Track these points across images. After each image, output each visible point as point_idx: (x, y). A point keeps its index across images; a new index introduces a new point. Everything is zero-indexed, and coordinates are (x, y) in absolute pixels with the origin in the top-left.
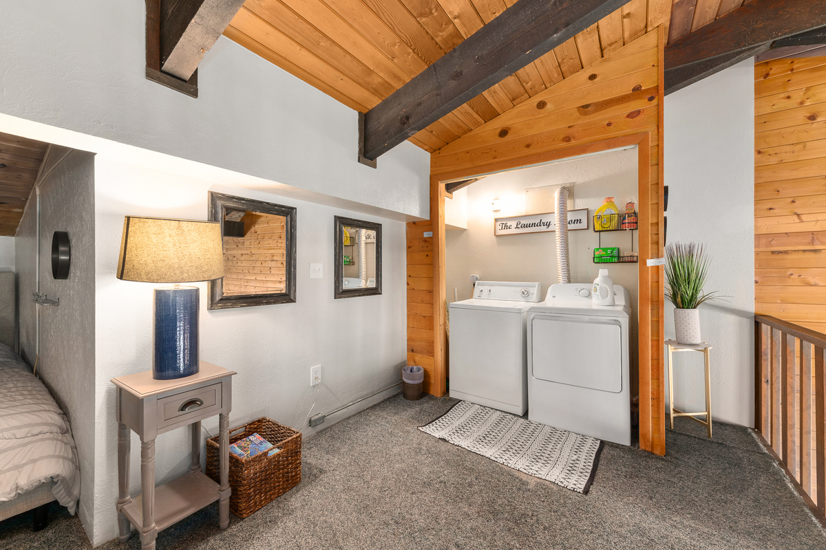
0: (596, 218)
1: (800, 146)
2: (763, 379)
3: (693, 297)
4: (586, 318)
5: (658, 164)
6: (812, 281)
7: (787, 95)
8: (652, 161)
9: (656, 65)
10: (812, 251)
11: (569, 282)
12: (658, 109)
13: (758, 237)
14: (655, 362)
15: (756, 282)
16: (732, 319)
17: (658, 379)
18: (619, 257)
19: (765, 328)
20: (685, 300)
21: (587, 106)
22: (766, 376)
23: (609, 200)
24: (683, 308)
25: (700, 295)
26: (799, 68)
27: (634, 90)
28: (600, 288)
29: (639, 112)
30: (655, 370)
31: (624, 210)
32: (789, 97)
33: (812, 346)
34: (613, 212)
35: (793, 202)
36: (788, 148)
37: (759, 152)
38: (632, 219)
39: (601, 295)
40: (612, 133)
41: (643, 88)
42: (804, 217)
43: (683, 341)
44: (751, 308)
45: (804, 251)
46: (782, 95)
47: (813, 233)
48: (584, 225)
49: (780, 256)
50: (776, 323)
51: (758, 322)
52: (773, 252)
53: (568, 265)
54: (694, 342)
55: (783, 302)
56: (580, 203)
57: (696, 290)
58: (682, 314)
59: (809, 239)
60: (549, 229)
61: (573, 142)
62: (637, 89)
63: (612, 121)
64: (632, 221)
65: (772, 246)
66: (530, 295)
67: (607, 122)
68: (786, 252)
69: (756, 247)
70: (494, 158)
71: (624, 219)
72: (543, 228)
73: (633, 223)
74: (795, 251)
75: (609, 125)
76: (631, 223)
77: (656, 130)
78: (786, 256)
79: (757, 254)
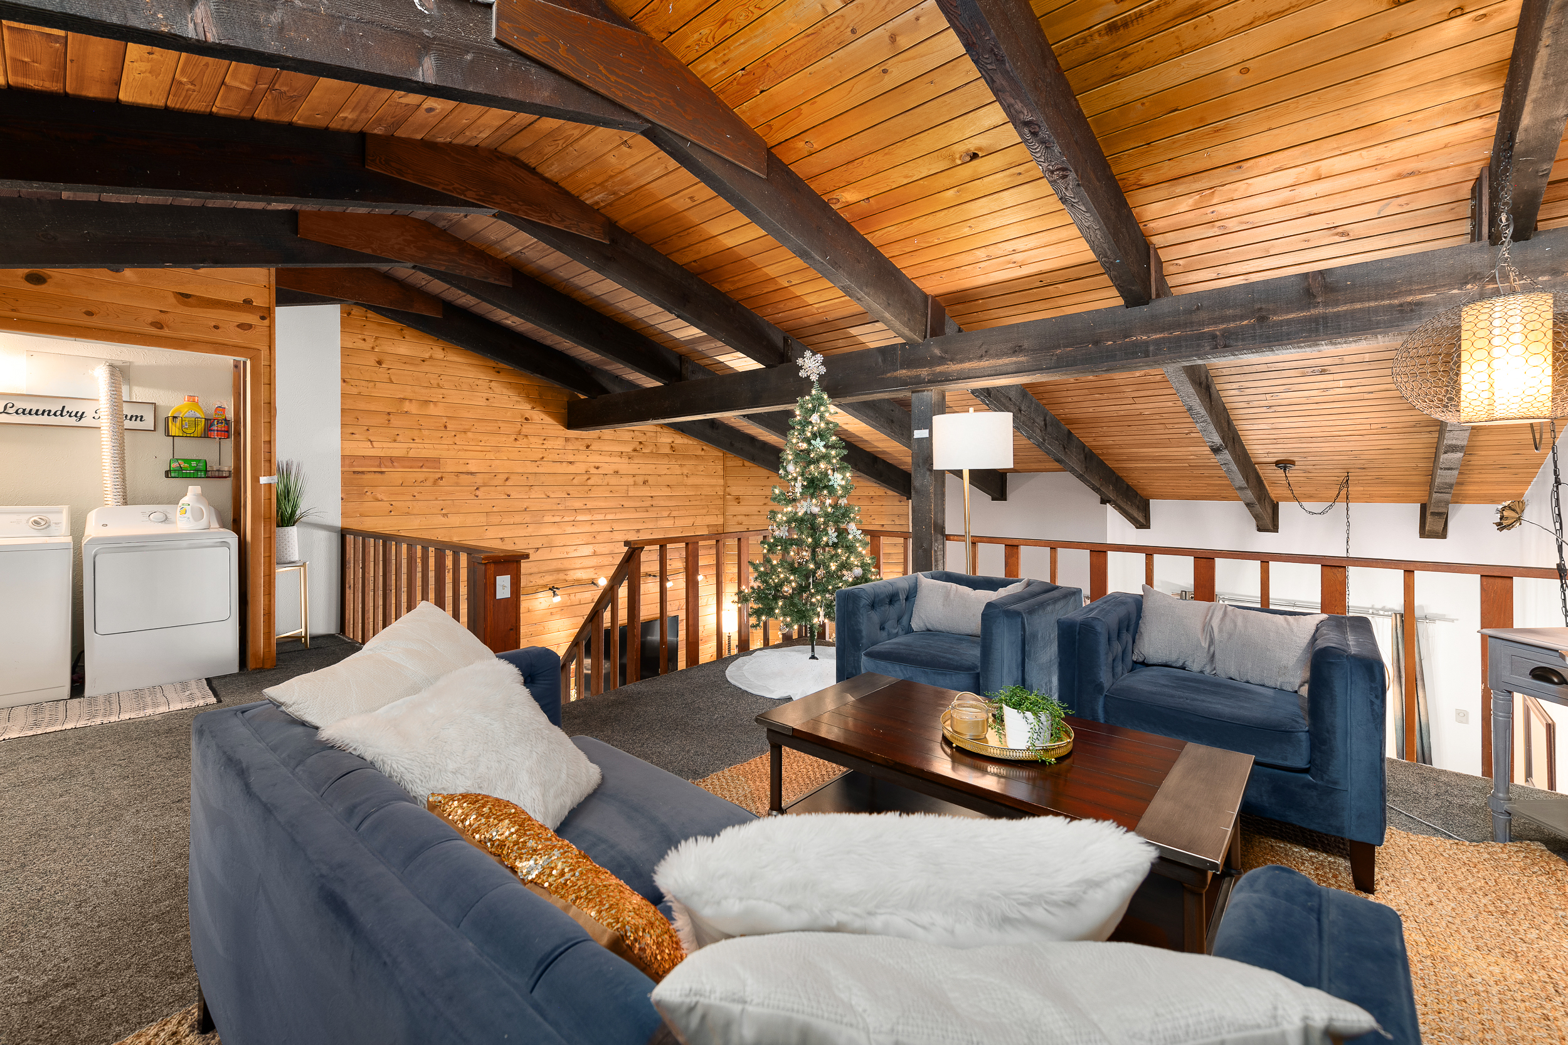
0: (170, 419)
1: (372, 384)
2: (347, 586)
3: (293, 513)
4: (185, 544)
5: (270, 384)
6: (379, 497)
7: (363, 337)
8: (264, 379)
9: (267, 286)
10: (379, 472)
11: (125, 503)
12: (270, 330)
13: (343, 457)
14: (267, 578)
15: (342, 499)
16: (322, 535)
17: (270, 594)
18: (206, 471)
19: (350, 538)
20: (287, 520)
21: (187, 296)
22: (349, 582)
23: (192, 398)
24: (283, 526)
25: (298, 512)
26: (371, 318)
27: (244, 301)
28: (192, 508)
29: (250, 326)
30: (267, 586)
31: (211, 413)
32: (364, 340)
33: (381, 541)
34: (198, 415)
35: (368, 430)
36: (364, 383)
37: (344, 381)
38: (222, 427)
39: (193, 518)
40: (218, 337)
41: (254, 304)
42: (374, 443)
43: (282, 561)
44: (338, 523)
45: (375, 472)
46: (360, 336)
47: (380, 457)
48: (149, 423)
49: (359, 476)
50: (356, 533)
51: (343, 534)
52: (354, 472)
53: (124, 480)
54: (292, 560)
55: (361, 515)
56: (141, 394)
57: (295, 507)
58: (282, 533)
59: (377, 463)
60: (81, 423)
61: (166, 332)
62: (248, 302)
63: (220, 325)
64: (223, 429)
65: (354, 466)
66: (53, 526)
67: (213, 324)
68: (363, 473)
69: (342, 466)
70: (13, 310)
71: (212, 424)
72: (66, 420)
73: (224, 431)
74: (369, 472)
75: (216, 327)
76: (221, 431)
77: (268, 350)
78: (364, 476)
79: (343, 473)
